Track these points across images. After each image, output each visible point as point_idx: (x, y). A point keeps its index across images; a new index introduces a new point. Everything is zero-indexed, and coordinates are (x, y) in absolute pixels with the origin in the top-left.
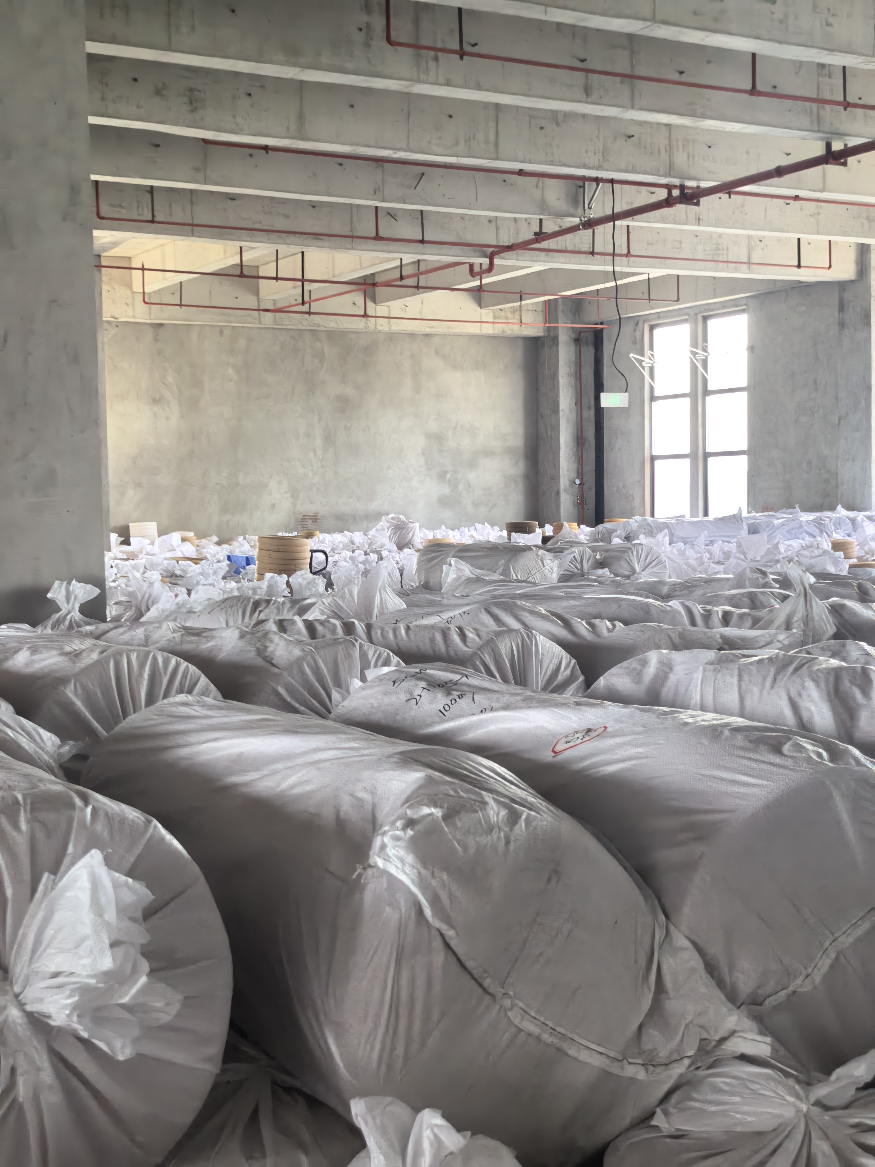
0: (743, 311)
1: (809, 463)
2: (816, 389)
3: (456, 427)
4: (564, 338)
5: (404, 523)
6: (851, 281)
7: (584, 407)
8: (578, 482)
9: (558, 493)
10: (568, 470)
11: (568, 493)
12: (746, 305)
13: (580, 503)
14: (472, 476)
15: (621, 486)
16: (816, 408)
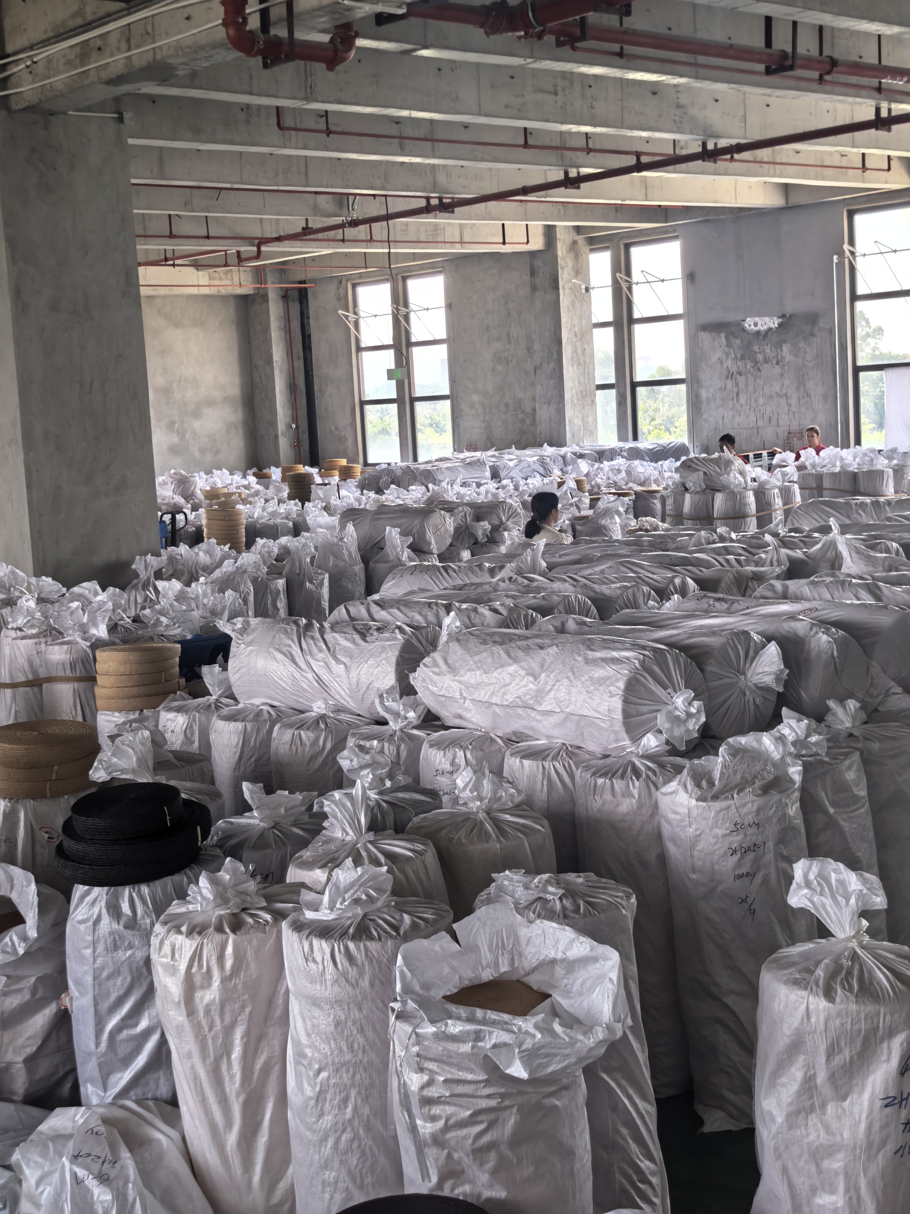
0: (441, 272)
1: (507, 405)
2: (510, 342)
3: (179, 381)
4: (273, 296)
5: (186, 478)
6: (540, 251)
7: (295, 358)
8: (294, 426)
9: (276, 437)
10: (284, 415)
11: (285, 437)
12: (443, 267)
13: (297, 445)
14: (197, 425)
15: (333, 429)
16: (510, 358)
